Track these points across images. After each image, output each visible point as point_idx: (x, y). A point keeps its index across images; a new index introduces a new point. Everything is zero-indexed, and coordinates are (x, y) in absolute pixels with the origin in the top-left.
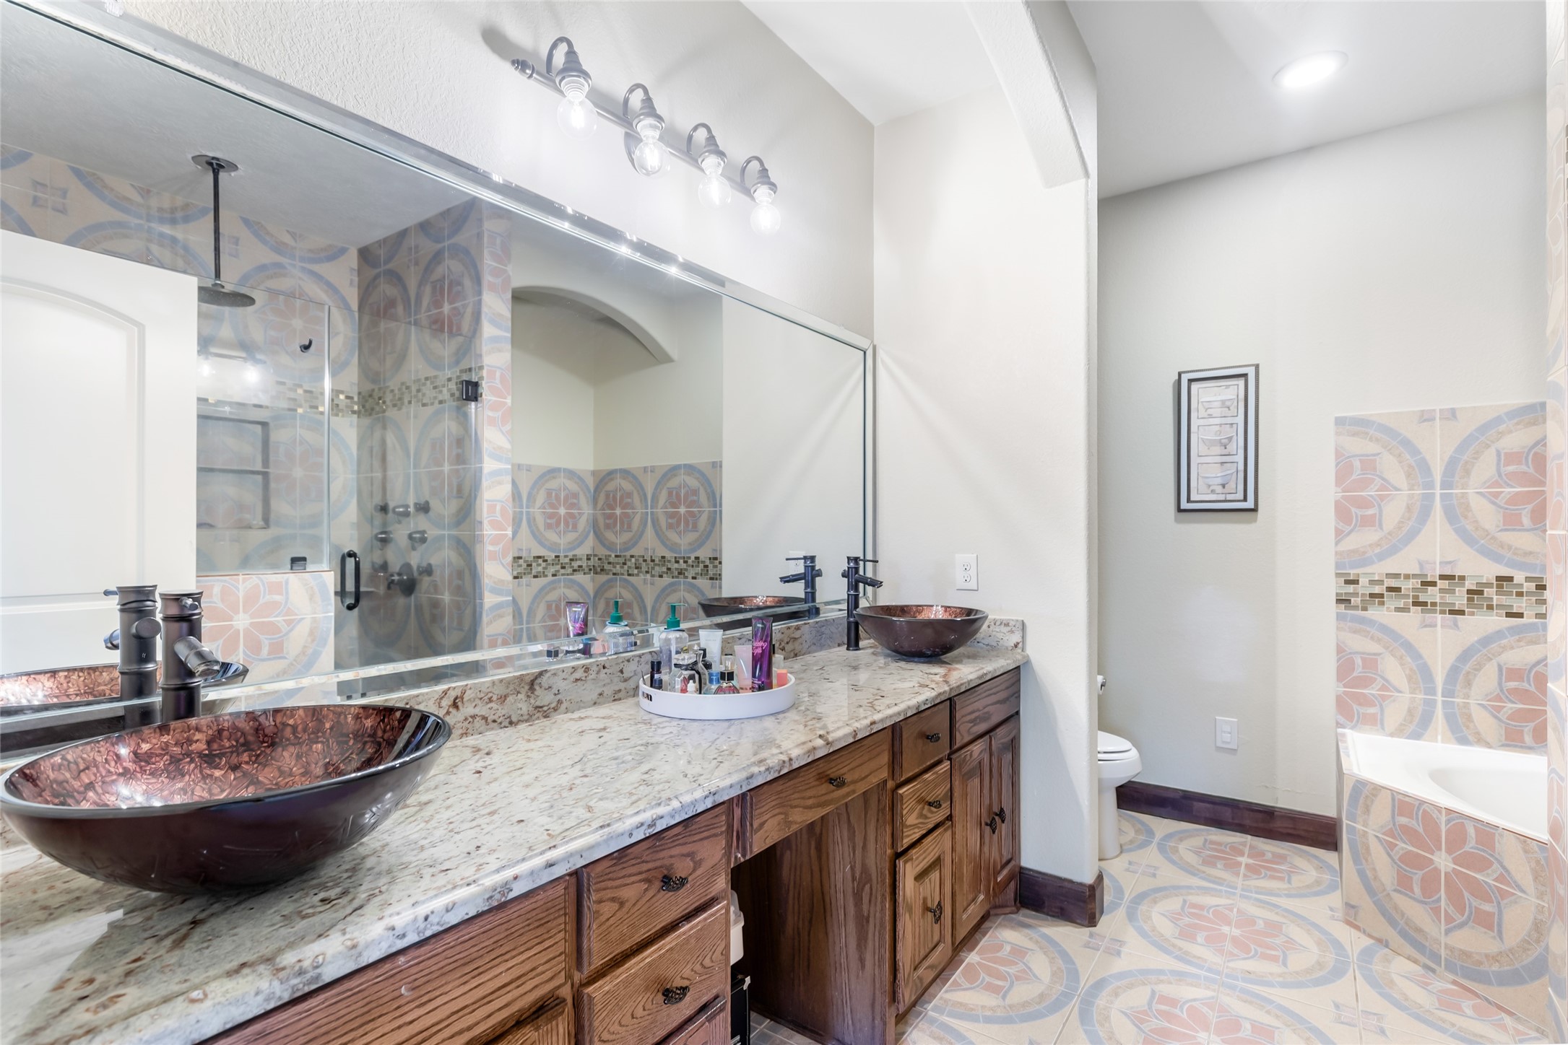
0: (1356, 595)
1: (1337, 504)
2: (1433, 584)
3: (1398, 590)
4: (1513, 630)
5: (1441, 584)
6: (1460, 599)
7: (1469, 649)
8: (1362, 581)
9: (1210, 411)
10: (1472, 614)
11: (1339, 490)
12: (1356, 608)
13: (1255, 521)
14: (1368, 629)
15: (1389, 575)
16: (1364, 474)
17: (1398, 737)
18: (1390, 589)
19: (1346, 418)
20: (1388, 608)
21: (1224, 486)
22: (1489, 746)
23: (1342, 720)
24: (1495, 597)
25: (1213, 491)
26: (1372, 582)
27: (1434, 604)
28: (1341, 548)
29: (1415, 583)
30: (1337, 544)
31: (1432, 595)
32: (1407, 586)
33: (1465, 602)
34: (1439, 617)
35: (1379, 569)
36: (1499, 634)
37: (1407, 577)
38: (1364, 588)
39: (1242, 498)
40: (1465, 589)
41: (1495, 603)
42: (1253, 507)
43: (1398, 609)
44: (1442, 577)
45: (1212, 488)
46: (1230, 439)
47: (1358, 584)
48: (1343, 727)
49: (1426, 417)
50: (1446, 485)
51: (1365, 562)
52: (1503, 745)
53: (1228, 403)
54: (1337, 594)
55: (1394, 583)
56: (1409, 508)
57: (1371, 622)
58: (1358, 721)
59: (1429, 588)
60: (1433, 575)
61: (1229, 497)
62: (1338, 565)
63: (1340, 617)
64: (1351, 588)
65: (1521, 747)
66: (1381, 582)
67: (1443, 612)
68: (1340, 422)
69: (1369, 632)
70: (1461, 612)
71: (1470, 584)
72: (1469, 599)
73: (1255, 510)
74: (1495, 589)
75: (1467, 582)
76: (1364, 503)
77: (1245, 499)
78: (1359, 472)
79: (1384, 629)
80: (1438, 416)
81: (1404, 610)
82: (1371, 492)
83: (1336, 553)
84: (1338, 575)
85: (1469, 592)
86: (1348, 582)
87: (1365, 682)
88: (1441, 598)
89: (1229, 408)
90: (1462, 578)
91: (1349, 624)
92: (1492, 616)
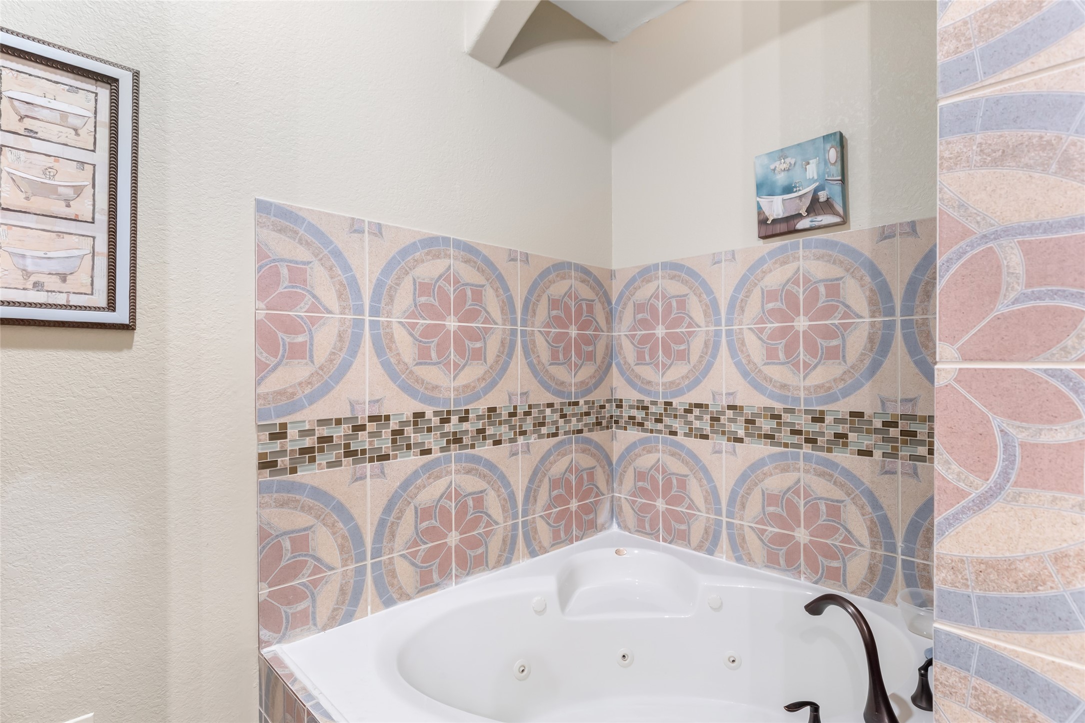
0: (283, 453)
1: (258, 324)
2: (362, 428)
3: (329, 439)
4: (426, 467)
5: (371, 427)
6: (385, 444)
7: (393, 497)
8: (292, 432)
9: (28, 123)
10: (395, 457)
11: (262, 306)
12: (283, 471)
13: (129, 346)
14: (298, 497)
15: (322, 422)
16: (293, 287)
17: (332, 627)
18: (322, 440)
19: (271, 204)
20: (320, 464)
21: (64, 278)
22: (409, 598)
23: (265, 634)
24: (412, 435)
25: (38, 286)
26: (304, 433)
27: (364, 452)
28: (263, 389)
29: (345, 429)
30: (258, 383)
31: (363, 441)
32: (339, 433)
33: (390, 445)
34: (368, 465)
35: (309, 416)
36: (416, 475)
37: (339, 422)
38: (293, 442)
39: (103, 303)
40: (390, 430)
41: (412, 442)
42: (126, 321)
43: (330, 465)
44: (372, 419)
45: (33, 279)
46: (78, 190)
47: (286, 438)
48: (269, 644)
49: (355, 227)
50: (375, 312)
51: (295, 407)
52: (418, 592)
53: (72, 121)
54: (261, 456)
55: (325, 432)
56: (340, 336)
57: (299, 487)
58: (286, 628)
59: (360, 433)
60: (362, 417)
61: (75, 300)
62: (260, 414)
63: (263, 489)
64: (277, 445)
65: (431, 587)
66: (310, 432)
67: (371, 460)
68: (262, 207)
69: (298, 501)
70: (386, 457)
71: (394, 425)
72: (394, 441)
73: (129, 327)
74: (412, 427)
75: (391, 422)
76: (292, 327)
77: (111, 306)
78: (286, 283)
79: (317, 493)
80: (366, 229)
81: (337, 464)
82: (300, 312)
83: (258, 397)
84: (261, 428)
85: (394, 433)
86: (273, 437)
87: (294, 570)
88: (371, 443)
89: (76, 130)
90: (387, 418)
91: (275, 495)
92: (410, 456)
